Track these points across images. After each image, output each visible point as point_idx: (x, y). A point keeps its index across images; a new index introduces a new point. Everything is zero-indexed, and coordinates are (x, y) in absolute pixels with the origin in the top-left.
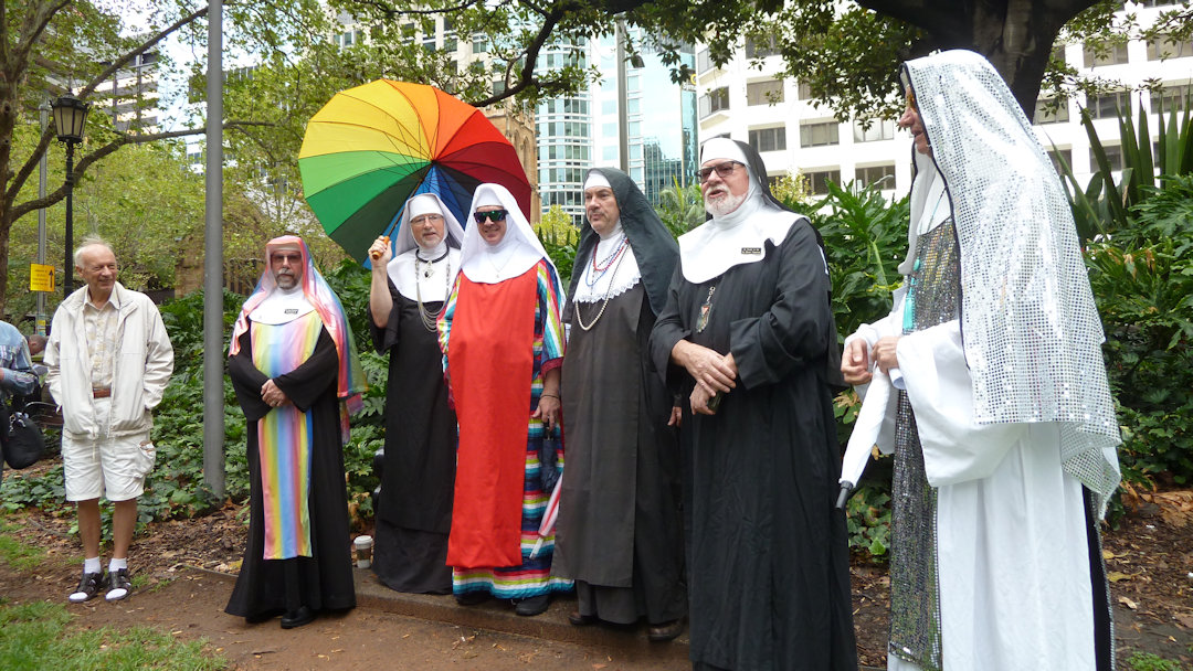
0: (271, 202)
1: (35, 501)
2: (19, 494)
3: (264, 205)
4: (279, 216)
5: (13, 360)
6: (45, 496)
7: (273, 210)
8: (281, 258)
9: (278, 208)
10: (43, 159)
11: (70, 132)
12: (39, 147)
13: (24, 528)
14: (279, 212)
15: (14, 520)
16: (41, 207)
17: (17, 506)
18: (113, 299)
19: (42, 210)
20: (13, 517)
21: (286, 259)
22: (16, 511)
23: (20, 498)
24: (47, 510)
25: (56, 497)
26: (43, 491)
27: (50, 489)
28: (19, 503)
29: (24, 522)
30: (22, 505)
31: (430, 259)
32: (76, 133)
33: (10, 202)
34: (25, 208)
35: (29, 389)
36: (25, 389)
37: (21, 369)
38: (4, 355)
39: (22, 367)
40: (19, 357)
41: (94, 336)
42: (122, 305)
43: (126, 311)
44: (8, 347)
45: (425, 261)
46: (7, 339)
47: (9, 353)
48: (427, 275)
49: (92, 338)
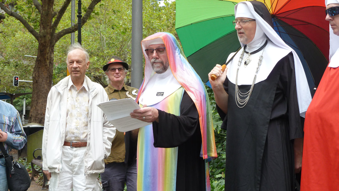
5: (13, 126)
18: (85, 85)
31: (250, 52)
33: (54, 30)
34: (62, 34)
35: (20, 146)
36: (18, 147)
37: (16, 132)
38: (7, 122)
39: (17, 130)
40: (16, 123)
41: (74, 107)
42: (91, 91)
43: (93, 94)
44: (9, 118)
45: (247, 53)
46: (8, 113)
47: (10, 121)
48: (245, 63)
49: (72, 108)
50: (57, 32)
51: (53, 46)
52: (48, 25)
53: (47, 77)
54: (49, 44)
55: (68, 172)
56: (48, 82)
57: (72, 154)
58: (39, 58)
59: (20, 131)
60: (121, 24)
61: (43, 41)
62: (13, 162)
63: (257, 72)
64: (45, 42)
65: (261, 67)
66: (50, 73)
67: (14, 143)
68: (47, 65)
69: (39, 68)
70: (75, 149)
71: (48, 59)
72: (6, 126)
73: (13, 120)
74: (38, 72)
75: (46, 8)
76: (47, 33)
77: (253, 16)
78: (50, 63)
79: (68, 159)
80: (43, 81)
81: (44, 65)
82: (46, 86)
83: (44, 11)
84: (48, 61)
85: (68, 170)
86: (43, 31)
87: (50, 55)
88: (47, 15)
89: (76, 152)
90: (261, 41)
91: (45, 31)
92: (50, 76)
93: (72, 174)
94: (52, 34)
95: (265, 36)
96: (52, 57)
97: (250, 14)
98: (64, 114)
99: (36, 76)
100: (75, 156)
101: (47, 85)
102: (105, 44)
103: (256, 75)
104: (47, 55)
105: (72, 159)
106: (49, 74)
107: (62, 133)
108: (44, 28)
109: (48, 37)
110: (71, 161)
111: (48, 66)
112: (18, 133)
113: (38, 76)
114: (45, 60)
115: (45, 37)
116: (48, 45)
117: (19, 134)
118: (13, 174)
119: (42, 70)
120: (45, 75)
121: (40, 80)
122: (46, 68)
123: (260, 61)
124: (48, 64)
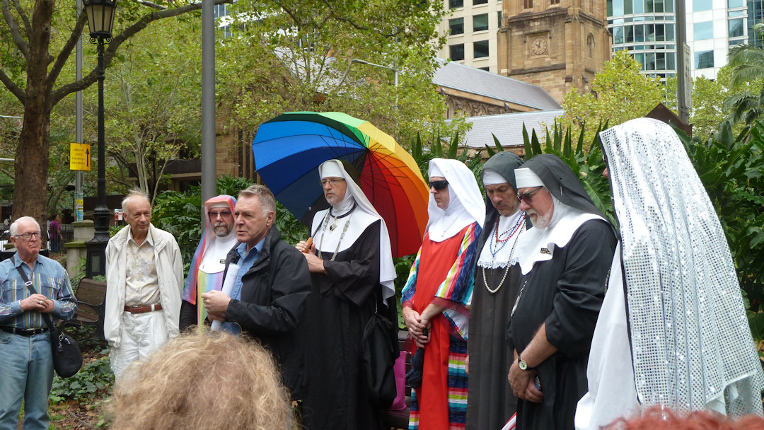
0: (300, 62)
1: (73, 395)
2: (61, 388)
3: (293, 66)
4: (308, 77)
5: (60, 289)
6: (80, 392)
7: (302, 71)
8: (215, 214)
9: (307, 68)
10: (79, 42)
11: (100, 29)
12: (74, 31)
13: (65, 419)
14: (308, 73)
15: (57, 411)
16: (79, 90)
17: (59, 399)
18: (148, 238)
19: (79, 92)
20: (56, 408)
21: (219, 215)
22: (58, 403)
23: (61, 392)
24: (82, 404)
25: (88, 393)
26: (79, 386)
27: (84, 385)
28: (61, 396)
29: (64, 413)
30: (63, 398)
31: (336, 215)
32: (106, 29)
33: (50, 86)
34: (64, 92)
35: (70, 316)
36: (66, 317)
37: (65, 297)
38: (54, 285)
39: (66, 295)
40: (64, 286)
41: (134, 266)
42: (156, 244)
43: (159, 248)
44: (56, 279)
45: (333, 217)
46: (55, 273)
47: (57, 284)
48: (331, 228)
49: (133, 267)
50: (54, 89)
51: (49, 113)
52: (41, 80)
53: (39, 165)
54: (42, 110)
55: (131, 343)
56: (41, 171)
57: (133, 322)
58: (26, 133)
59: (69, 296)
60: (157, 65)
61: (32, 106)
62: (61, 337)
63: (341, 238)
64: (36, 107)
65: (346, 233)
66: (44, 157)
67: (62, 313)
68: (39, 144)
69: (26, 148)
70: (136, 315)
71: (40, 134)
72: (53, 291)
73: (60, 282)
74: (25, 155)
75: (38, 52)
76: (40, 92)
77: (343, 175)
78: (44, 140)
79: (129, 328)
80: (32, 170)
81: (34, 144)
82: (37, 178)
83: (33, 57)
84: (41, 138)
85: (132, 341)
86: (31, 89)
87: (45, 128)
88: (39, 62)
89: (138, 319)
90: (349, 203)
91: (36, 88)
92: (44, 162)
93: (137, 346)
94: (47, 93)
95: (353, 199)
96: (47, 130)
97: (340, 173)
98: (122, 274)
99: (21, 163)
100: (138, 324)
101: (39, 177)
102: (130, 96)
103: (340, 242)
104: (39, 128)
105: (134, 327)
106: (43, 159)
107: (120, 298)
108: (34, 84)
109: (41, 98)
110: (133, 329)
111: (42, 146)
112: (67, 298)
113: (25, 162)
114: (36, 136)
115: (35, 98)
116: (40, 111)
117: (68, 300)
118: (61, 352)
119: (32, 152)
120: (37, 160)
121: (28, 168)
122: (38, 149)
123: (347, 226)
124: (41, 143)
